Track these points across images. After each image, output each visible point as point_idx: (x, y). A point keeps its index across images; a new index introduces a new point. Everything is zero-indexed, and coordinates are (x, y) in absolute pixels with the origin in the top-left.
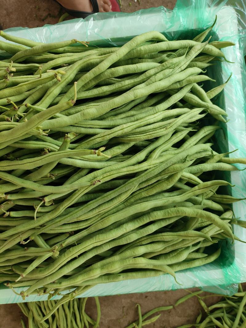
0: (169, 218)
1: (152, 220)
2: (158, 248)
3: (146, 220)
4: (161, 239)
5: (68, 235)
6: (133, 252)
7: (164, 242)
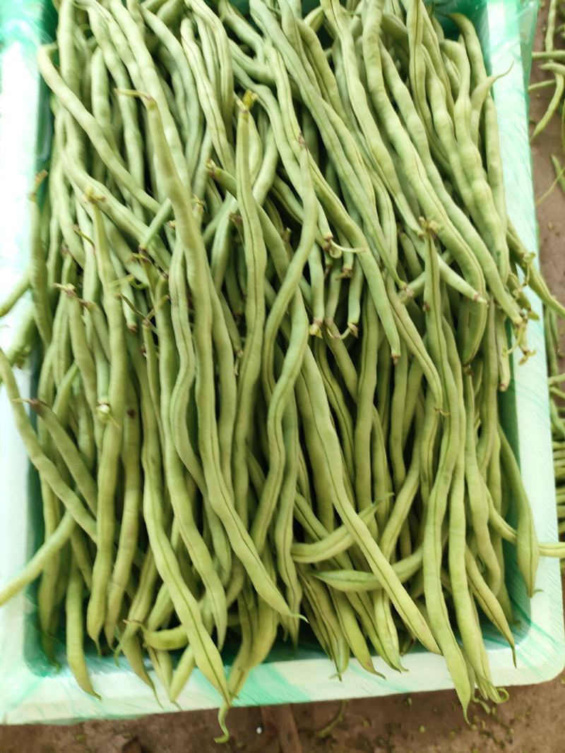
0: (383, 61)
1: (382, 87)
2: (438, 89)
3: (383, 98)
4: (421, 79)
5: (403, 235)
6: (444, 127)
7: (428, 77)
